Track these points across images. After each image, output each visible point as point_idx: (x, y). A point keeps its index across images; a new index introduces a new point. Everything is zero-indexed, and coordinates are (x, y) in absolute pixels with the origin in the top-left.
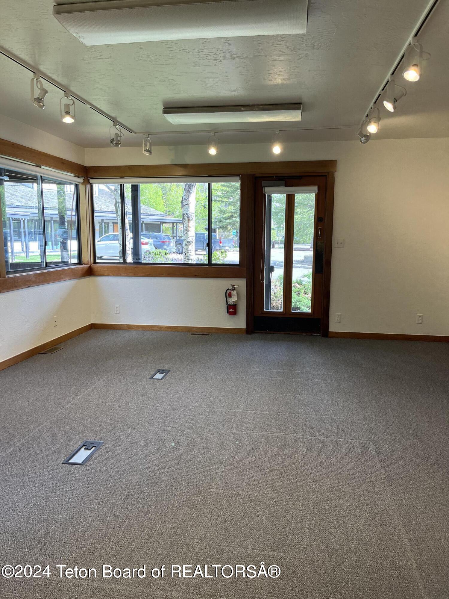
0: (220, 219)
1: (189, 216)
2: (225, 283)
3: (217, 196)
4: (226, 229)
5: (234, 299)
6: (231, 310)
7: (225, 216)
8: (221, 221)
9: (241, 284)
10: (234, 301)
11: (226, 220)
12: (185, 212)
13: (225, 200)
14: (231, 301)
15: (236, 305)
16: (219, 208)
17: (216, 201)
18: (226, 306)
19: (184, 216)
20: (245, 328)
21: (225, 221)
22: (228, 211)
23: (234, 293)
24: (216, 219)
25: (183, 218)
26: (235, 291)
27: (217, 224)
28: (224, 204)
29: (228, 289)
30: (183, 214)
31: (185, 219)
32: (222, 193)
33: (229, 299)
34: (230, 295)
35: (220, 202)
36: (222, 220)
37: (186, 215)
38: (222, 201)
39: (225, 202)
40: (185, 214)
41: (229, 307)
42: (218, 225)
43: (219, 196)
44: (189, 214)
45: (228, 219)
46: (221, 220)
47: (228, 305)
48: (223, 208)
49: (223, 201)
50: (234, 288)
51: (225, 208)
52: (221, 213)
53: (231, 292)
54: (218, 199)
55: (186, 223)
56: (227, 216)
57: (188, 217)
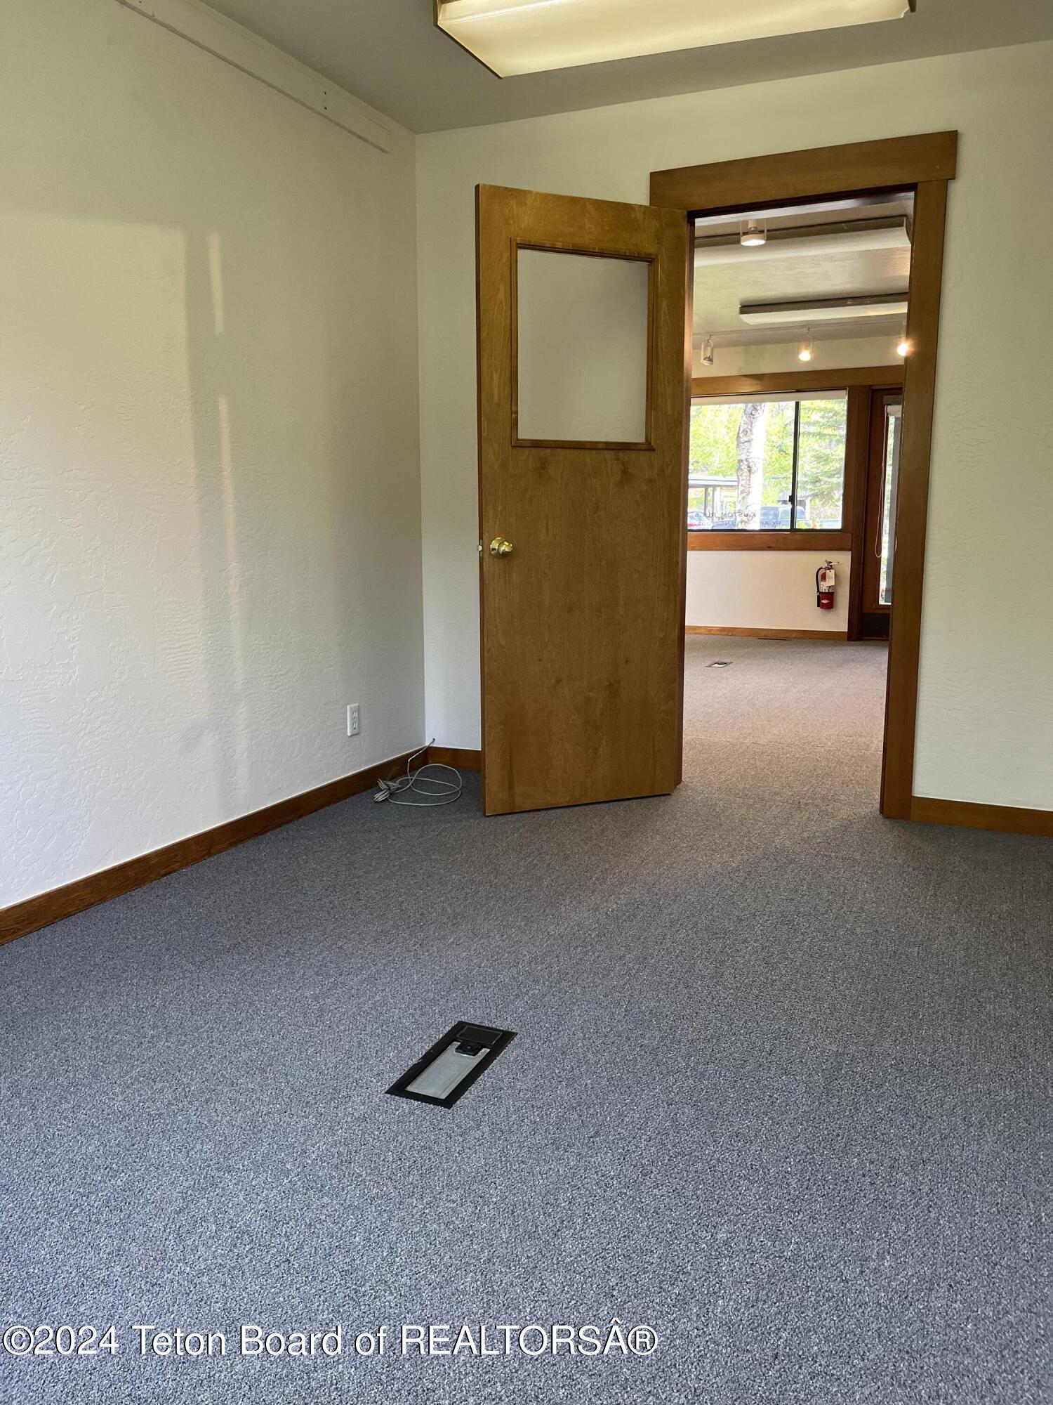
0: (815, 475)
1: (751, 464)
2: (817, 559)
3: (809, 424)
4: (829, 499)
5: (830, 582)
6: (825, 601)
7: (827, 468)
8: (817, 481)
9: (843, 560)
10: (830, 587)
11: (829, 477)
12: (743, 457)
13: (829, 431)
14: (824, 587)
15: (833, 593)
16: (813, 450)
17: (809, 434)
18: (816, 595)
19: (742, 464)
20: (846, 630)
21: (826, 479)
22: (834, 457)
23: (831, 574)
24: (805, 475)
25: (739, 469)
26: (833, 571)
27: (808, 487)
28: (827, 441)
29: (821, 568)
30: (740, 461)
31: (742, 470)
32: (823, 417)
33: (822, 583)
34: (824, 577)
35: (818, 437)
36: (821, 478)
37: (745, 462)
38: (821, 435)
39: (828, 437)
40: (742, 461)
41: (821, 595)
42: (811, 490)
43: (814, 424)
44: (750, 460)
45: (834, 475)
46: (817, 477)
47: (820, 593)
48: (824, 451)
49: (825, 435)
50: (831, 566)
51: (829, 450)
52: (817, 463)
53: (825, 573)
54: (813, 429)
55: (744, 478)
56: (832, 469)
57: (749, 467)
